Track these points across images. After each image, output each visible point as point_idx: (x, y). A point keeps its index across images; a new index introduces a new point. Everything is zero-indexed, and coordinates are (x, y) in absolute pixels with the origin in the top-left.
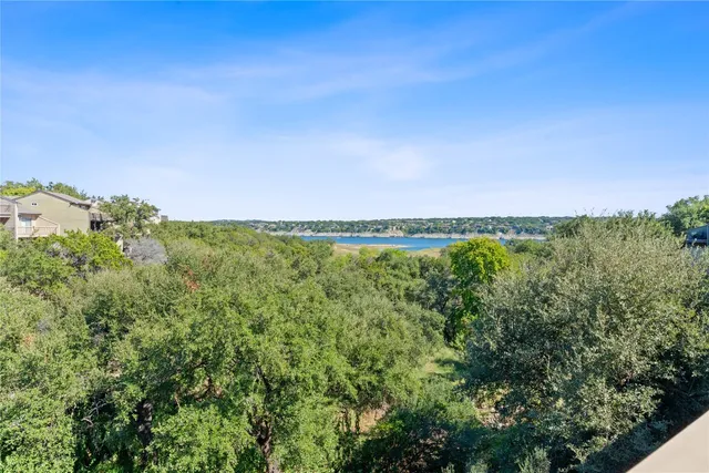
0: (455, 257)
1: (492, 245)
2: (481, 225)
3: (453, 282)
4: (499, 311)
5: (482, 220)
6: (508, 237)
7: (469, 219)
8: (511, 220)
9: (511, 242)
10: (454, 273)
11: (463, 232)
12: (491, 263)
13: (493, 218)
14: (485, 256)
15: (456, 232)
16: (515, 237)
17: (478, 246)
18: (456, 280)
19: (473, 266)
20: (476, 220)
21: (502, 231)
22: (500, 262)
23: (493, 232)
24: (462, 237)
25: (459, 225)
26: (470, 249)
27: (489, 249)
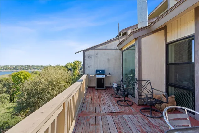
0: (14, 77)
1: (26, 73)
2: (24, 68)
3: (13, 84)
4: (26, 90)
5: (24, 66)
6: (32, 71)
7: (20, 66)
8: (33, 66)
9: (33, 72)
10: (13, 81)
11: (17, 70)
12: (26, 77)
13: (27, 66)
14: (24, 76)
15: (15, 69)
16: (34, 70)
17: (22, 73)
18: (14, 83)
19: (20, 79)
20: (22, 66)
21: (30, 69)
22: (29, 77)
23: (28, 69)
24: (17, 71)
25: (16, 68)
26: (19, 74)
27: (25, 74)
